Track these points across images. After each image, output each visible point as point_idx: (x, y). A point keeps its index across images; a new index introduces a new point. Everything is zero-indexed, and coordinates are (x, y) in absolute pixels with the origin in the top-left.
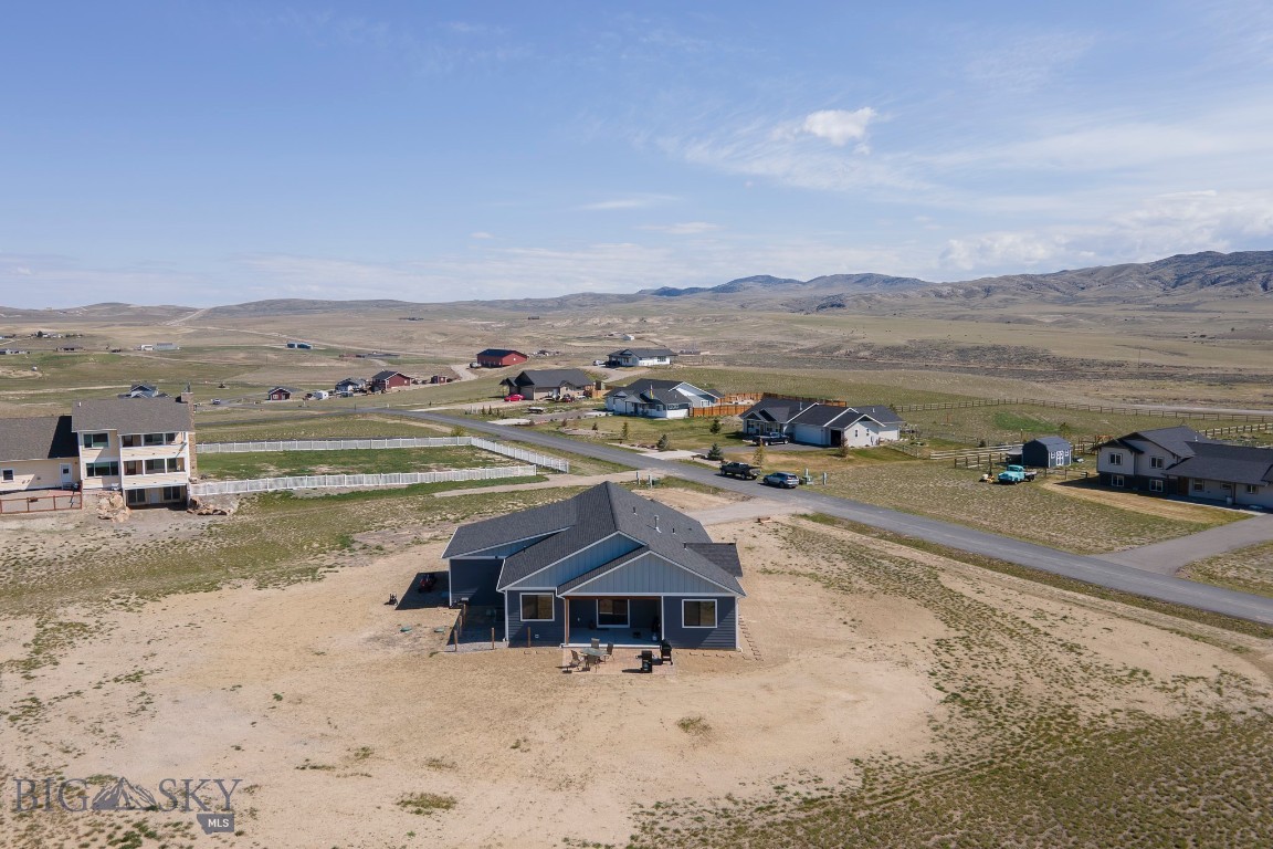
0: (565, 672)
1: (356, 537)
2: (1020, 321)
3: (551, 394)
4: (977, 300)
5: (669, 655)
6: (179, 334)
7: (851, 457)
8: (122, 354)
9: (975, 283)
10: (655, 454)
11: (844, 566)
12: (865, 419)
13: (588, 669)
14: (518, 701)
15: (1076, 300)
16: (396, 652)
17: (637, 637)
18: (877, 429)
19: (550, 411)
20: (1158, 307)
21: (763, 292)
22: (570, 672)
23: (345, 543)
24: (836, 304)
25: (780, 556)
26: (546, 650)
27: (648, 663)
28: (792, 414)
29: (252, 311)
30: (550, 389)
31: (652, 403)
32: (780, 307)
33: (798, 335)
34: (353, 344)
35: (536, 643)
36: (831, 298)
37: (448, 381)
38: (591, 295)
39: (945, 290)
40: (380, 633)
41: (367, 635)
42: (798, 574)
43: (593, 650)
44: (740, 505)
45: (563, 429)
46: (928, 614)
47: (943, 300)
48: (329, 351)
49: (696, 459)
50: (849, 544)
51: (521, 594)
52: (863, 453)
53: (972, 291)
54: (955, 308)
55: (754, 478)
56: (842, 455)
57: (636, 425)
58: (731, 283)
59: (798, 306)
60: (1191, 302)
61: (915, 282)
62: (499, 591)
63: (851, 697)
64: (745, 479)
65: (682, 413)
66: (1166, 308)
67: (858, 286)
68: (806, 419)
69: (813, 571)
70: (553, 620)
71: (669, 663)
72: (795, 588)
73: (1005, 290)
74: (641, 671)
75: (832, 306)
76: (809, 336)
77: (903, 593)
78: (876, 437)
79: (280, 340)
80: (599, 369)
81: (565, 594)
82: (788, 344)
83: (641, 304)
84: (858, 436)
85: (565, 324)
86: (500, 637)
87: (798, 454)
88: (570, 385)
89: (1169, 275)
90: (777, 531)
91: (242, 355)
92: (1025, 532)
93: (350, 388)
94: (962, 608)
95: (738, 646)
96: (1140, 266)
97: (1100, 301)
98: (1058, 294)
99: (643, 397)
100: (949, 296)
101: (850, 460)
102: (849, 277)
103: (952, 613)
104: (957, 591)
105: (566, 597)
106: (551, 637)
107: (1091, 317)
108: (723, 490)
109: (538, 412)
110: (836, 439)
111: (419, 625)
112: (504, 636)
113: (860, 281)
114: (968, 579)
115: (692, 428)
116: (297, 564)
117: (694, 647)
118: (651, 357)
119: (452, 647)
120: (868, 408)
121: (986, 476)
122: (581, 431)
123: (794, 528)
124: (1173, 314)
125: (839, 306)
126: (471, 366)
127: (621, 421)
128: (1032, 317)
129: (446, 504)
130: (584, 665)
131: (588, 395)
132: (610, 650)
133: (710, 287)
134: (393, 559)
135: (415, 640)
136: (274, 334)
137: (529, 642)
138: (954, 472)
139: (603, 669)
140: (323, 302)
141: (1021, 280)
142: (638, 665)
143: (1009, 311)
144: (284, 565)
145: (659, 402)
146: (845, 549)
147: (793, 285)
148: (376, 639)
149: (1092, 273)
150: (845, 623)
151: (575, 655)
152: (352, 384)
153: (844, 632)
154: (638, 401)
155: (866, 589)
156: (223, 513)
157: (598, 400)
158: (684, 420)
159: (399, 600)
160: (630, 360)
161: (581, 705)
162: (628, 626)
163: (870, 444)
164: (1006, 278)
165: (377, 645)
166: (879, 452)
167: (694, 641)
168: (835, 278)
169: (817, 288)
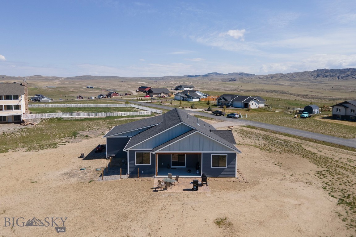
0: (154, 191)
1: (79, 132)
2: (280, 85)
3: (158, 95)
4: (268, 80)
5: (206, 181)
6: (56, 84)
7: (251, 111)
8: (38, 88)
9: (269, 75)
10: (190, 109)
11: (264, 142)
12: (255, 100)
13: (165, 189)
14: (128, 208)
15: (293, 80)
16: (73, 180)
17: (189, 172)
18: (258, 103)
19: (158, 99)
20: (313, 82)
21: (215, 77)
22: (157, 191)
23: (74, 134)
24: (234, 80)
25: (240, 139)
26: (146, 179)
27: (196, 186)
28: (232, 98)
29: (78, 79)
30: (158, 94)
31: (189, 97)
32: (220, 80)
33: (225, 87)
34: (105, 87)
35: (141, 175)
36: (233, 78)
37: (130, 95)
38: (171, 76)
39: (261, 77)
40: (70, 171)
41: (63, 172)
42: (249, 145)
43: (169, 179)
44: (220, 123)
45: (161, 104)
46: (306, 161)
47: (260, 79)
48: (98, 89)
49: (204, 111)
50: (263, 135)
51: (135, 152)
52: (255, 110)
53: (268, 77)
54: (264, 81)
55: (224, 115)
56: (249, 110)
57: (184, 103)
58: (207, 74)
59: (224, 80)
60: (321, 81)
61: (254, 75)
62: (125, 151)
63: (296, 202)
64: (221, 116)
65: (197, 100)
66: (315, 82)
67: (239, 75)
68: (237, 100)
69: (254, 144)
70: (150, 164)
71: (206, 185)
72: (250, 150)
73: (276, 77)
74: (193, 190)
75: (233, 80)
76: (227, 87)
77: (292, 152)
78: (258, 105)
79: (85, 86)
80: (173, 91)
81: (156, 152)
82: (223, 89)
83: (184, 79)
84: (253, 105)
85: (163, 83)
86: (125, 173)
87: (235, 110)
88: (164, 93)
89: (316, 74)
90: (236, 131)
91: (73, 89)
92: (321, 132)
93: (102, 97)
94: (318, 158)
95: (236, 176)
96: (308, 72)
97: (299, 80)
98: (289, 78)
99: (186, 95)
100: (262, 78)
101: (251, 112)
102: (237, 73)
103: (315, 160)
104: (311, 151)
105: (157, 153)
106: (149, 172)
107: (297, 84)
108: (214, 119)
109: (154, 99)
110: (246, 106)
111: (90, 167)
112: (127, 172)
113: (240, 74)
114: (313, 147)
115: (201, 104)
116: (50, 142)
117: (217, 177)
118: (187, 88)
119: (101, 177)
120: (256, 97)
121: (296, 116)
122: (166, 104)
123: (242, 130)
124: (317, 84)
125: (235, 80)
126: (137, 91)
127: (179, 102)
128: (283, 84)
129: (118, 122)
130: (164, 187)
131: (169, 96)
132: (177, 179)
133: (202, 75)
134: (90, 140)
135: (85, 174)
136: (83, 85)
137: (138, 175)
138: (284, 115)
139: (173, 189)
140: (98, 76)
141: (280, 75)
142: (191, 186)
143: (277, 82)
144: (44, 142)
145: (191, 96)
146: (263, 136)
147: (223, 75)
148: (67, 174)
149: (297, 73)
150: (276, 164)
151: (160, 182)
152: (102, 96)
153: (277, 169)
154: (185, 96)
155: (277, 151)
156: (32, 125)
157: (172, 97)
158: (198, 102)
159: (85, 155)
160: (181, 88)
161: (162, 211)
162: (185, 167)
163: (256, 107)
164: (277, 74)
165: (65, 177)
166: (259, 110)
167: (217, 174)
168: (234, 73)
169: (229, 76)
